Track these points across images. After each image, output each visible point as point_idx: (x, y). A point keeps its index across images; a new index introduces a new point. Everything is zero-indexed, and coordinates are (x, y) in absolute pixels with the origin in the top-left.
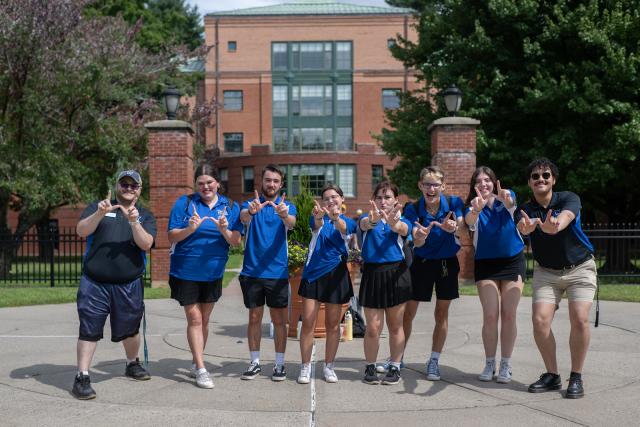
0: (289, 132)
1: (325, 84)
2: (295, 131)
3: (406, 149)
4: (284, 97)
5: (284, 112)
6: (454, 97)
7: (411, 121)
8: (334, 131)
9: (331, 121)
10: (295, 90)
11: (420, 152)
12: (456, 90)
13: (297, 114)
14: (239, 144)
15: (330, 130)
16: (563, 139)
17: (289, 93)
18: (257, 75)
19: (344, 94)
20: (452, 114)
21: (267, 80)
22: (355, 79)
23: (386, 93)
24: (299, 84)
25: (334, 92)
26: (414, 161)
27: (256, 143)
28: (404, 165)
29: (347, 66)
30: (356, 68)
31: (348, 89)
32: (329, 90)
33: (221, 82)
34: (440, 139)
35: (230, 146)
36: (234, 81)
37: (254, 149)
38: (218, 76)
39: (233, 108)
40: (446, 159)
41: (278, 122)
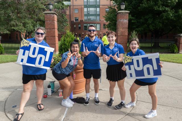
0: (87, 17)
1: (94, 8)
2: (89, 17)
3: (110, 20)
4: (86, 10)
5: (86, 13)
6: (123, 5)
7: (112, 13)
8: (96, 17)
9: (96, 15)
10: (89, 9)
11: (114, 20)
12: (124, 3)
13: (89, 14)
14: (78, 20)
15: (95, 17)
16: (149, 17)
17: (87, 9)
18: (81, 6)
19: (98, 9)
20: (122, 10)
21: (83, 7)
22: (100, 7)
23: (106, 9)
24: (89, 8)
25: (96, 9)
26: (112, 23)
27: (81, 19)
28: (110, 24)
29: (99, 4)
30: (100, 4)
31: (99, 8)
32: (95, 9)
33: (74, 7)
34: (119, 16)
35: (76, 20)
36: (77, 7)
37: (80, 20)
38: (73, 6)
39: (76, 12)
40: (121, 21)
41: (85, 15)
